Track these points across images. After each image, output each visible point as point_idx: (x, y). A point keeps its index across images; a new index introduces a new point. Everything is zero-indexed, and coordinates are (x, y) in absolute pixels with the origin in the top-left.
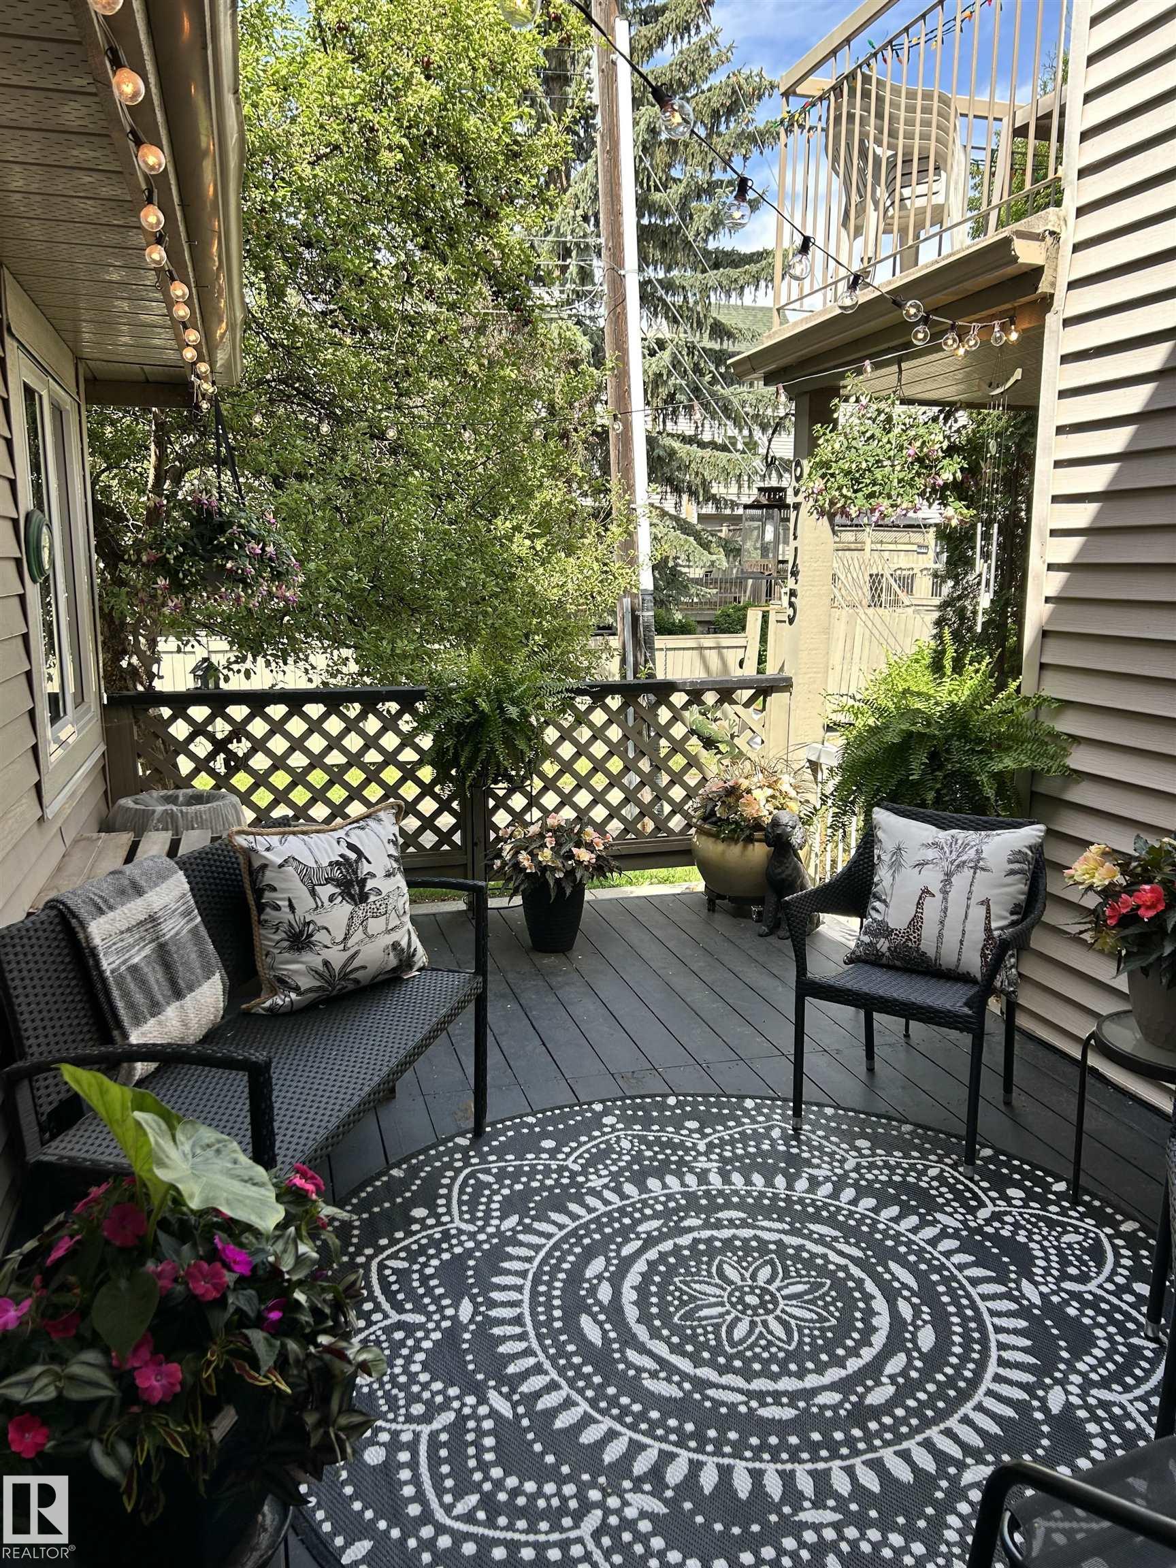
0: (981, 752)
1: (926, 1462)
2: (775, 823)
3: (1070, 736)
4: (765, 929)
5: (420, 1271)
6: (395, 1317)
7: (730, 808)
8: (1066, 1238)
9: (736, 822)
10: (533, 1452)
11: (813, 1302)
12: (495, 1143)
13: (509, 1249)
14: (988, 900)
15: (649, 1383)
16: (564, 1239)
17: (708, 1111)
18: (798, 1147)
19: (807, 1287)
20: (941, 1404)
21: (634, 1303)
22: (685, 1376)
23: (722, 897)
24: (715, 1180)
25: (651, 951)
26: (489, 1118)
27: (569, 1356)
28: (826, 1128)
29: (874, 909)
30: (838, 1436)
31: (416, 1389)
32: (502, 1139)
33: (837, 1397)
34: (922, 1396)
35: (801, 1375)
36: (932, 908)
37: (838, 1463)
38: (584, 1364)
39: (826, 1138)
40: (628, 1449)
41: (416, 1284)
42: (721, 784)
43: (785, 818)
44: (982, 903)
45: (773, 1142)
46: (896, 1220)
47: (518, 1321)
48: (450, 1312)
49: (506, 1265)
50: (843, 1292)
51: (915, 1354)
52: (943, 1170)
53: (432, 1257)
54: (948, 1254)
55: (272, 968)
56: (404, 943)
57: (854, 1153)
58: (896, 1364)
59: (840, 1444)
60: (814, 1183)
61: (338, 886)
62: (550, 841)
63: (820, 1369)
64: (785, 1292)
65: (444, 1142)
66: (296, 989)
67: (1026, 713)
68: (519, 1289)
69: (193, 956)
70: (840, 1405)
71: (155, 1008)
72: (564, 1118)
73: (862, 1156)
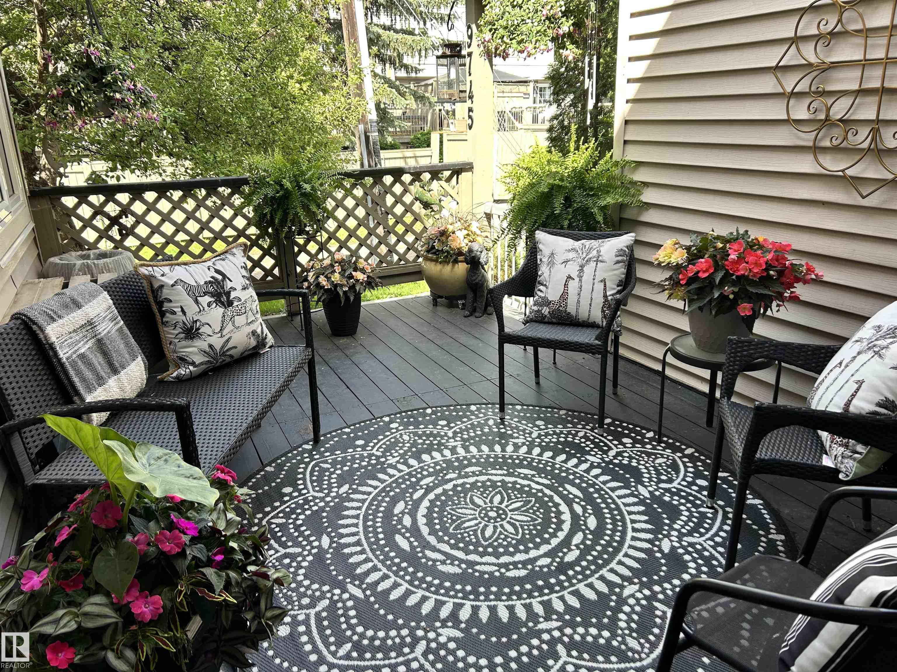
0: (593, 195)
1: (603, 588)
2: (470, 251)
3: (642, 182)
4: (467, 313)
5: (294, 523)
6: (282, 551)
7: (443, 243)
8: (658, 461)
9: (447, 252)
10: (379, 615)
11: (527, 511)
12: (327, 446)
13: (346, 504)
14: (605, 279)
15: (442, 568)
16: (378, 495)
17: (450, 415)
18: (505, 428)
19: (522, 503)
20: (605, 556)
21: (425, 524)
22: (461, 561)
23: (441, 297)
24: (461, 452)
25: (403, 331)
26: (322, 432)
27: (392, 559)
28: (518, 416)
29: (539, 290)
30: (553, 581)
31: (302, 590)
32: (332, 442)
33: (549, 560)
34: (595, 553)
35: (527, 551)
36: (573, 286)
37: (555, 595)
38: (402, 562)
39: (519, 422)
40: (435, 605)
41: (292, 531)
42: (437, 229)
43: (476, 247)
44: (601, 281)
45: (490, 427)
46: (565, 462)
47: (358, 543)
48: (316, 544)
49: (346, 513)
50: (543, 504)
51: (587, 532)
52: (586, 433)
53: (300, 514)
54: (596, 477)
55: (175, 352)
56: (259, 331)
57: (536, 429)
58: (578, 538)
59: (554, 585)
60: (517, 447)
61: (212, 296)
62: (338, 268)
63: (537, 547)
64: (510, 508)
65: (296, 448)
66: (193, 364)
67: (616, 171)
68: (356, 525)
69: (122, 346)
70: (551, 564)
71: (101, 381)
72: (367, 427)
73: (541, 430)
